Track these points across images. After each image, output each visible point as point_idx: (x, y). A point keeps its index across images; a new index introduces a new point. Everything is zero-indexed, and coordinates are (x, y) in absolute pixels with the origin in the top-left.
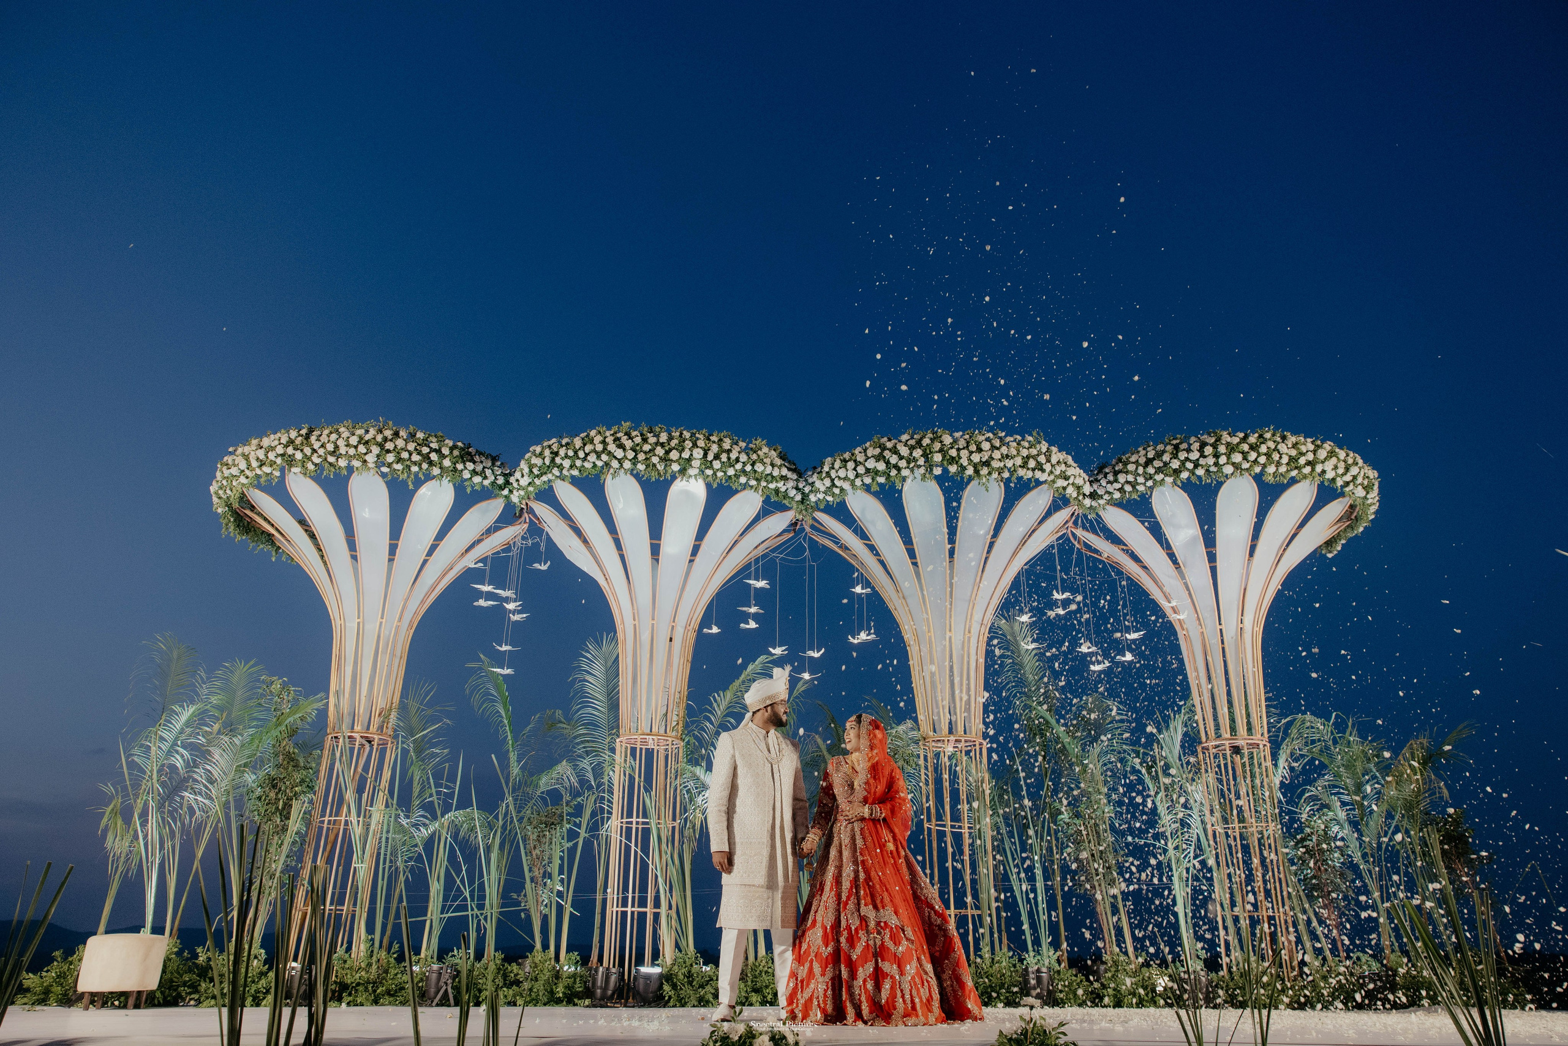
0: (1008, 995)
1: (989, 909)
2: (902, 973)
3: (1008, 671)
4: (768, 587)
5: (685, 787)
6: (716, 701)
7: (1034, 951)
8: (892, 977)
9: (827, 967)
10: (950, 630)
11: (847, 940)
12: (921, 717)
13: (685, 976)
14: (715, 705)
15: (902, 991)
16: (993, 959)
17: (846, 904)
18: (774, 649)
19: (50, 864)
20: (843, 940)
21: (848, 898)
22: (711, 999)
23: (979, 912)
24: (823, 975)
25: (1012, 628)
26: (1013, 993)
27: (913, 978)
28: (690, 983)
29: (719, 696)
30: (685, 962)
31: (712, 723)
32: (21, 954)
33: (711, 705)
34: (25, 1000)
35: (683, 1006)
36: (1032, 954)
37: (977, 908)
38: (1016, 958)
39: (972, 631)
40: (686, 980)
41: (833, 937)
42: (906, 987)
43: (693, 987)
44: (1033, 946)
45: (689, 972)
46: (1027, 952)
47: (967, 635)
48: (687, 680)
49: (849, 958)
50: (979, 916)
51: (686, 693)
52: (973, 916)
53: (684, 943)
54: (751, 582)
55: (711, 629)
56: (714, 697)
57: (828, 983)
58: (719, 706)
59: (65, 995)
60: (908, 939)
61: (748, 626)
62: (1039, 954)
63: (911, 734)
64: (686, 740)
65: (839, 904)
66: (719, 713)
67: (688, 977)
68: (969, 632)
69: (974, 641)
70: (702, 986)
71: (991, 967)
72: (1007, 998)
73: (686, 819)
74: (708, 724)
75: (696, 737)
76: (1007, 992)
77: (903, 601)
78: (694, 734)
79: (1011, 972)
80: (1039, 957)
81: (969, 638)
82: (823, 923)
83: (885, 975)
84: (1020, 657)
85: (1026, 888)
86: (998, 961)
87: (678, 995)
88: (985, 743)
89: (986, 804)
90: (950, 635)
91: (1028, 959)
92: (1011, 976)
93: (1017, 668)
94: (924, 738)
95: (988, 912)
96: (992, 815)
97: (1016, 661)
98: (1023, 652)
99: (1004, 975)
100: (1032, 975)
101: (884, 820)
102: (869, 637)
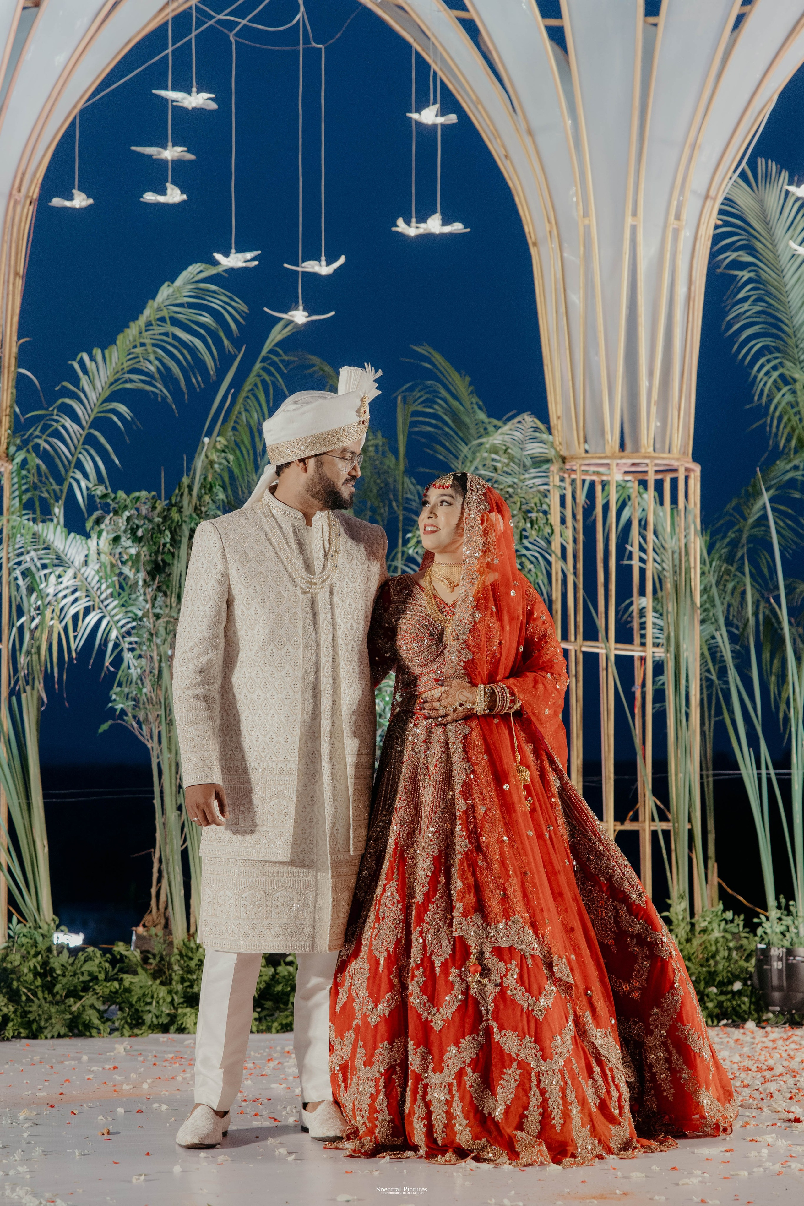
0: (722, 998)
1: (690, 820)
2: (544, 1055)
3: (745, 299)
4: (213, 106)
5: (19, 563)
6: (85, 371)
7: (779, 907)
8: (523, 1065)
9: (375, 1047)
10: (635, 214)
11: (424, 989)
12: (555, 408)
13: (36, 974)
14: (84, 381)
15: (543, 1092)
16: (693, 925)
17: (423, 908)
18: (227, 254)
20: (413, 987)
21: (428, 897)
22: (96, 1021)
23: (665, 826)
24: (369, 1063)
25: (761, 203)
26: (734, 994)
27: (568, 1062)
28: (49, 987)
29: (92, 359)
30: (35, 944)
31: (76, 419)
33: (76, 381)
35: (34, 1036)
36: (774, 913)
37: (663, 817)
38: (740, 921)
39: (684, 216)
40: (39, 982)
41: (390, 981)
42: (552, 1083)
43: (54, 995)
44: (777, 898)
45: (45, 964)
46: (765, 908)
47: (673, 223)
48: (16, 319)
49: (426, 1027)
50: (667, 834)
51: (15, 350)
52: (654, 834)
53: (31, 903)
54: (170, 94)
55: (71, 198)
56: (82, 363)
57: (377, 1081)
58: (91, 381)
60: (556, 981)
61: (161, 199)
62: (789, 913)
63: (535, 449)
64: (19, 459)
65: (406, 909)
66: (93, 396)
67: (43, 976)
68: (678, 217)
69: (687, 234)
70: (74, 993)
71: (688, 941)
72: (720, 1005)
73: (21, 629)
74: (68, 422)
75: (44, 456)
76: (722, 993)
77: (528, 140)
78: (37, 447)
79: (729, 949)
80: (788, 920)
81: (676, 232)
82: (371, 951)
83: (506, 1060)
84: (780, 272)
85: (769, 780)
86: (704, 931)
87: (25, 1014)
88: (697, 469)
89: (693, 602)
90: (634, 228)
91: (766, 925)
92: (729, 959)
93: (769, 294)
94: (564, 460)
95: (689, 827)
96: (703, 622)
97: (764, 275)
98: (784, 258)
99: (713, 957)
100: (777, 965)
101: (518, 714)
102: (447, 229)
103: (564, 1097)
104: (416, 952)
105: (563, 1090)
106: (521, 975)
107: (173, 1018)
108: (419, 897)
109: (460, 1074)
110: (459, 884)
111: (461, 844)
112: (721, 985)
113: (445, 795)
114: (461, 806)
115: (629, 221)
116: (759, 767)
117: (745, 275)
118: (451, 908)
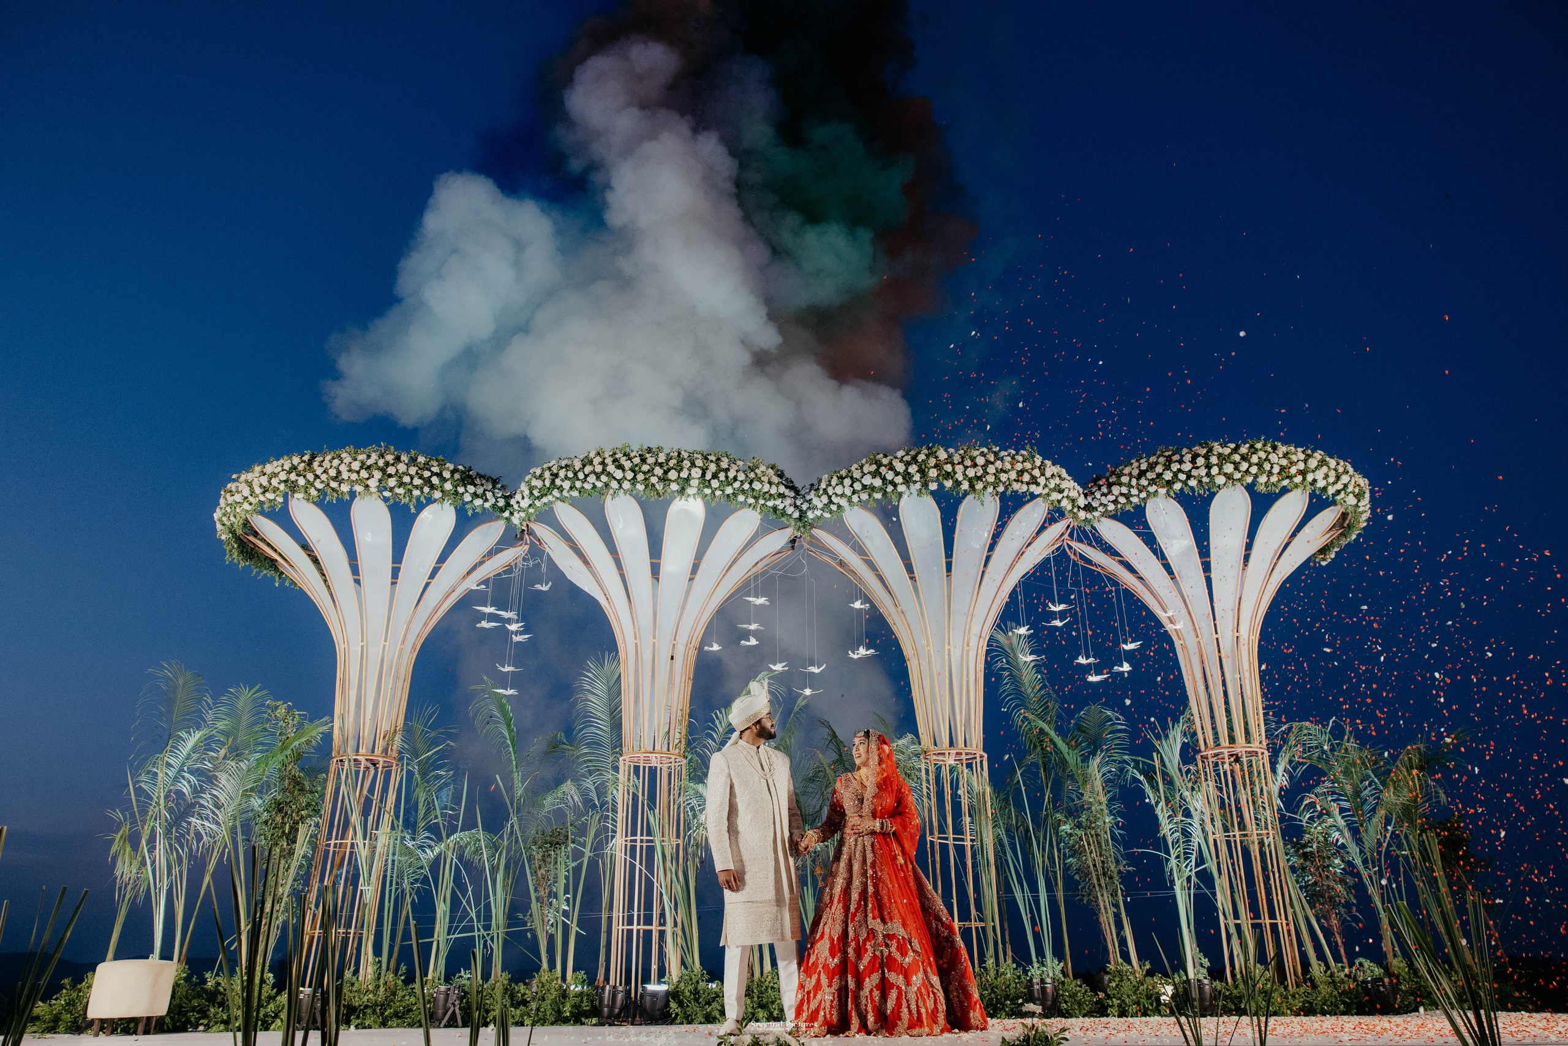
0: (1013, 1006)
1: (993, 921)
2: (908, 983)
3: (1007, 683)
4: (768, 604)
5: (688, 804)
6: (718, 718)
7: (1038, 962)
8: (899, 988)
9: (834, 979)
10: (949, 644)
11: (855, 950)
12: (921, 729)
13: (691, 992)
14: (717, 722)
15: (908, 1001)
16: (997, 971)
17: (854, 915)
18: (775, 665)
19: (65, 889)
20: (850, 951)
21: (857, 910)
23: (983, 924)
24: (830, 986)
25: (1007, 638)
27: (919, 989)
28: (697, 1000)
29: (721, 713)
30: (691, 979)
31: (714, 740)
32: (39, 977)
33: (713, 722)
34: (35, 1028)
35: (690, 1023)
36: (1036, 965)
37: (981, 920)
38: (1020, 970)
39: (971, 645)
40: (692, 997)
41: (840, 948)
42: (912, 997)
43: (699, 1003)
44: (1037, 957)
45: (696, 989)
46: (1032, 964)
47: (966, 648)
48: (689, 697)
49: (857, 968)
50: (983, 928)
51: (688, 711)
52: (977, 928)
53: (690, 960)
54: (751, 599)
56: (716, 714)
57: (834, 994)
58: (720, 723)
59: (75, 1021)
60: (914, 951)
61: (748, 643)
62: (1044, 965)
63: (913, 748)
64: (689, 758)
65: (846, 916)
66: (721, 730)
67: (694, 995)
68: (968, 645)
69: (972, 654)
70: (708, 1003)
71: (996, 978)
72: (1012, 1010)
73: (690, 836)
74: (710, 741)
75: (699, 755)
76: (1013, 1004)
77: (902, 615)
78: (696, 751)
79: (1016, 983)
80: (1043, 969)
81: (968, 651)
82: (830, 935)
83: (892, 986)
84: (1019, 670)
85: (1029, 900)
86: (1003, 974)
87: (685, 1013)
88: (986, 755)
89: (987, 817)
90: (949, 650)
91: (1033, 970)
92: (1016, 988)
93: (1016, 681)
94: (925, 752)
95: (992, 924)
96: (993, 827)
97: (1014, 673)
98: (1021, 664)
99: (1008, 987)
100: (1036, 987)
101: (894, 833)
102: (868, 652)
103: (917, 1005)
104: (851, 934)
105: (917, 1001)
106: (898, 947)
107: (753, 1014)
108: (852, 909)
109: (871, 991)
110: (870, 906)
111: (871, 889)
112: (1012, 1000)
113: (863, 869)
114: (870, 872)
115: (947, 647)
116: (1023, 892)
117: (1006, 673)
118: (866, 916)
